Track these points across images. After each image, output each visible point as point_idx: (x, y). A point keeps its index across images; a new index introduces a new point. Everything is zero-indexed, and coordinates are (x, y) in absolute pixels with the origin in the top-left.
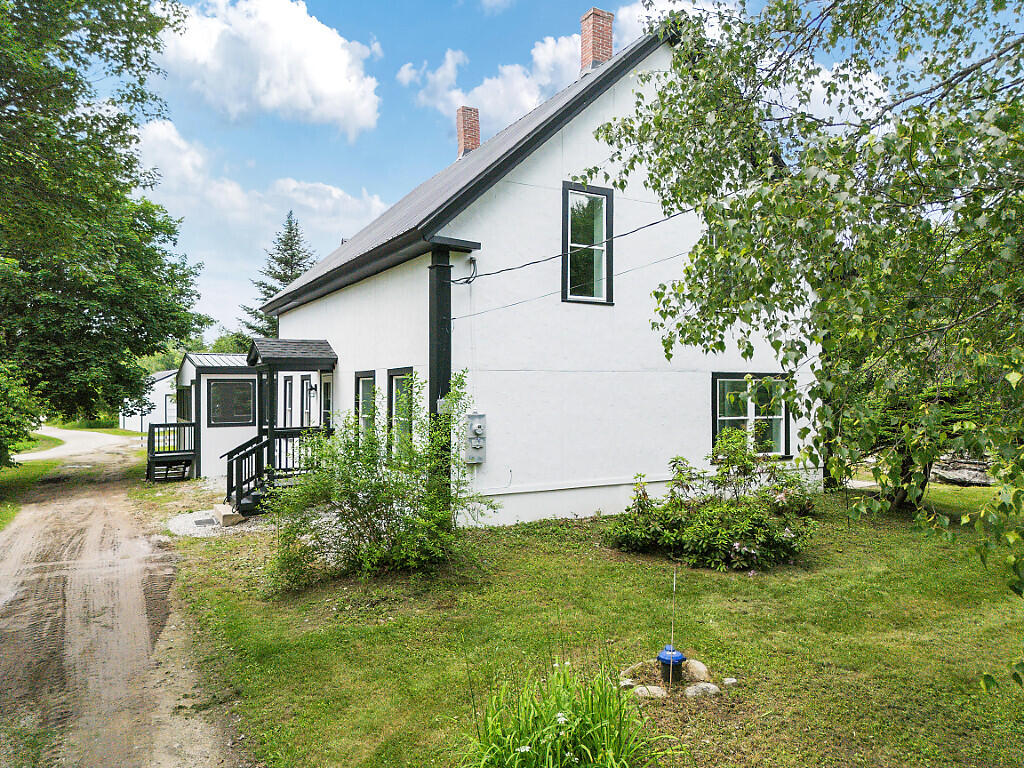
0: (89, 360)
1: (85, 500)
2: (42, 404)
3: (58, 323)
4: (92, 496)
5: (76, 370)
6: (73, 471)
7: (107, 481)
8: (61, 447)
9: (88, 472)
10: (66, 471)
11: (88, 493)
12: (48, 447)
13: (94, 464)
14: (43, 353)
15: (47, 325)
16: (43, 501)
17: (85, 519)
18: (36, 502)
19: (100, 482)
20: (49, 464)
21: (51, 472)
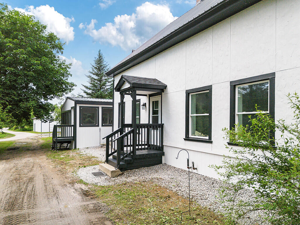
0: (28, 98)
1: (28, 159)
2: (8, 116)
3: (15, 81)
4: (31, 157)
5: (23, 102)
6: (20, 145)
7: (34, 150)
8: (14, 137)
9: (26, 146)
10: (17, 145)
11: (28, 155)
12: (9, 137)
13: (27, 143)
14: (9, 94)
15: (10, 82)
16: (8, 159)
17: (31, 171)
18: (5, 159)
19: (32, 150)
20: (11, 142)
21: (11, 146)
